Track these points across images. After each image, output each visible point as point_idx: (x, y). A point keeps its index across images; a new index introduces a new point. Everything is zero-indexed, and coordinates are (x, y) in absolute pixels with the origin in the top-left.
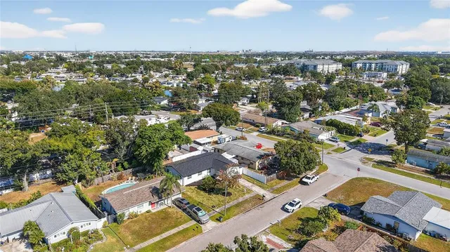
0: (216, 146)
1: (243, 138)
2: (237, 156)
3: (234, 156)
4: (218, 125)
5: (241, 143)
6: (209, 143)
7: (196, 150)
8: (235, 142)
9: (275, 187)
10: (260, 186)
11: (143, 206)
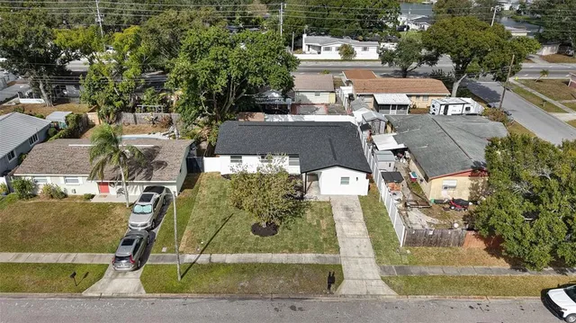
6: (404, 106)
9: (417, 270)
10: (376, 246)
11: (77, 181)
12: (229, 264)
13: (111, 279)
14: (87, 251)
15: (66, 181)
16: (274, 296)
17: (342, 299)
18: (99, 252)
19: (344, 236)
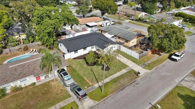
0: (101, 28)
1: (120, 23)
2: (115, 36)
3: (113, 36)
4: (103, 14)
5: (118, 26)
6: (96, 26)
7: (86, 30)
8: (114, 26)
9: (146, 63)
10: (134, 62)
11: (26, 80)
12: (109, 82)
13: (82, 104)
14: (61, 101)
15: (21, 82)
16: (129, 84)
17: (142, 77)
18: (66, 99)
19: (125, 62)
